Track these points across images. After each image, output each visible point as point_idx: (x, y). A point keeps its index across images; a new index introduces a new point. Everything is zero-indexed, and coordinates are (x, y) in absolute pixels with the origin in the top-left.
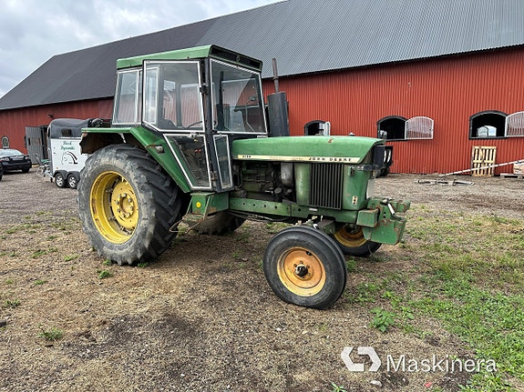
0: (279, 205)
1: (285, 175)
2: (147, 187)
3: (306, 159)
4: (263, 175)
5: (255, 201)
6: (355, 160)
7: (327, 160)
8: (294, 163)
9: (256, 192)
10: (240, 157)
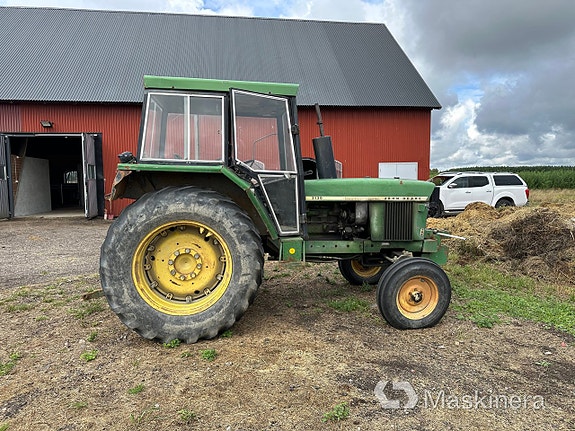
0: (351, 243)
1: (360, 214)
2: (249, 236)
3: (382, 198)
4: (325, 216)
5: (324, 243)
6: (424, 199)
7: (401, 199)
8: (369, 203)
9: (318, 234)
10: (309, 198)
